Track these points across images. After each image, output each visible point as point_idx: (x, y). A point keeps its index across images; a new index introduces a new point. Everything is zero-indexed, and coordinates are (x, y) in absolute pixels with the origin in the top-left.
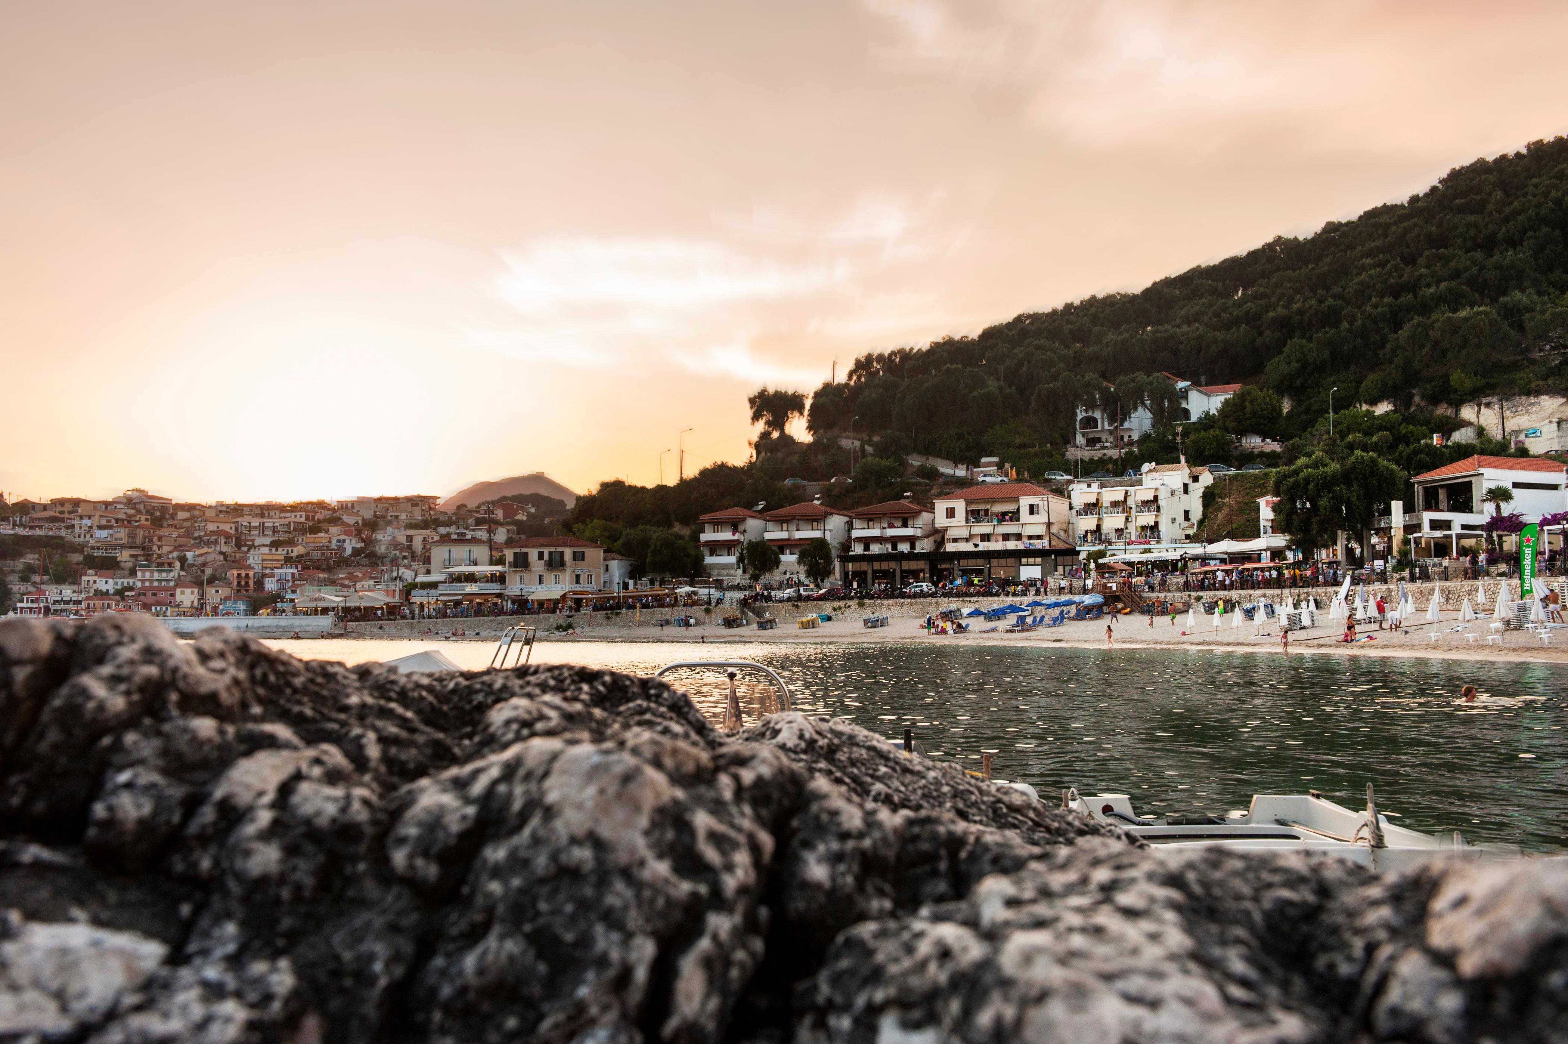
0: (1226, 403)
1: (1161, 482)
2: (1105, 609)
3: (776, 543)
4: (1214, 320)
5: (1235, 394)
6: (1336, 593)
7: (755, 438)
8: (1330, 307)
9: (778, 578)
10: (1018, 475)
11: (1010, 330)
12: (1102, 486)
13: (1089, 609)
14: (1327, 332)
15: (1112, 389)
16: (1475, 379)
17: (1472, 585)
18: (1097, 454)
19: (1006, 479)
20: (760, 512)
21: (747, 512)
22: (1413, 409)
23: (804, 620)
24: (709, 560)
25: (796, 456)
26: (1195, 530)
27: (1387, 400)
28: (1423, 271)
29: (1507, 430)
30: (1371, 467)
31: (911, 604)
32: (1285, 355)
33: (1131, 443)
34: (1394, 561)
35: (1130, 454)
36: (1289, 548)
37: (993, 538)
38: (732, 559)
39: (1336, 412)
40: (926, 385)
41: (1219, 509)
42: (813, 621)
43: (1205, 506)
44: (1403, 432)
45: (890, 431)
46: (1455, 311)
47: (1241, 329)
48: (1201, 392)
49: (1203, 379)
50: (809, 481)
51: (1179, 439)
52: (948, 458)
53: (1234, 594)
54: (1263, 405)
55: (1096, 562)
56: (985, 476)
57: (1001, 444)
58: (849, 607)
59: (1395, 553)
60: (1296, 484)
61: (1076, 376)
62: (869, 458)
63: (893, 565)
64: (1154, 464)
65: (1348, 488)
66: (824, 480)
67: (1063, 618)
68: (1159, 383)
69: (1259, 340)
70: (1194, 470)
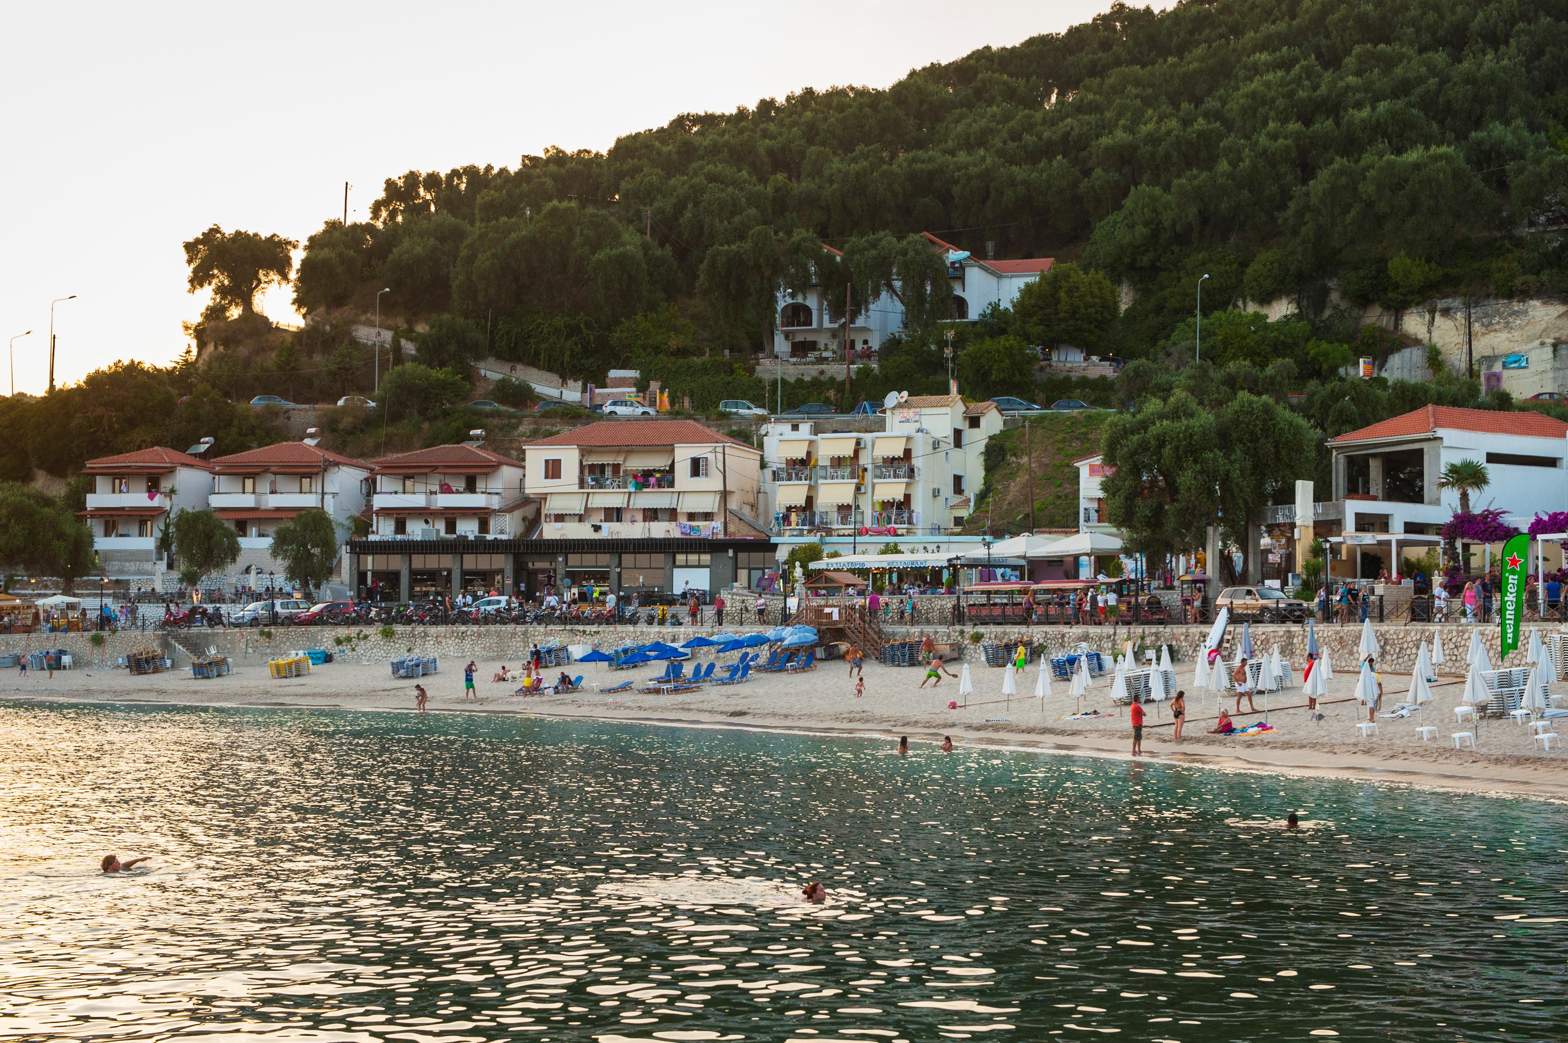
0: (1028, 291)
1: (917, 425)
2: (820, 653)
3: (233, 515)
4: (1012, 145)
5: (1042, 277)
6: (1204, 636)
7: (196, 319)
8: (1201, 134)
9: (233, 580)
10: (672, 403)
11: (663, 142)
12: (816, 430)
13: (792, 653)
14: (1195, 177)
15: (838, 259)
16: (1427, 268)
17: (1423, 632)
18: (809, 371)
19: (651, 411)
20: (204, 456)
21: (177, 456)
22: (1327, 313)
23: (281, 661)
24: (103, 543)
25: (274, 355)
26: (971, 511)
27: (1287, 295)
28: (1351, 79)
29: (1476, 356)
30: (1264, 420)
31: (479, 635)
32: (1125, 211)
33: (867, 354)
34: (1298, 582)
35: (865, 373)
36: (1128, 552)
37: (626, 516)
38: (148, 543)
39: (1205, 315)
40: (513, 235)
41: (1011, 476)
42: (298, 663)
43: (990, 468)
44: (1312, 352)
45: (446, 316)
46: (1399, 152)
47: (1055, 163)
48: (986, 269)
49: (990, 246)
50: (296, 401)
51: (948, 352)
52: (550, 370)
53: (1037, 633)
54: (1089, 299)
55: (804, 566)
56: (614, 404)
57: (644, 347)
58: (366, 637)
59: (1299, 569)
60: (1144, 446)
61: (776, 233)
62: (409, 365)
63: (447, 561)
64: (905, 394)
65: (1227, 456)
66: (324, 401)
67: (747, 668)
68: (917, 253)
69: (1085, 184)
70: (972, 405)
